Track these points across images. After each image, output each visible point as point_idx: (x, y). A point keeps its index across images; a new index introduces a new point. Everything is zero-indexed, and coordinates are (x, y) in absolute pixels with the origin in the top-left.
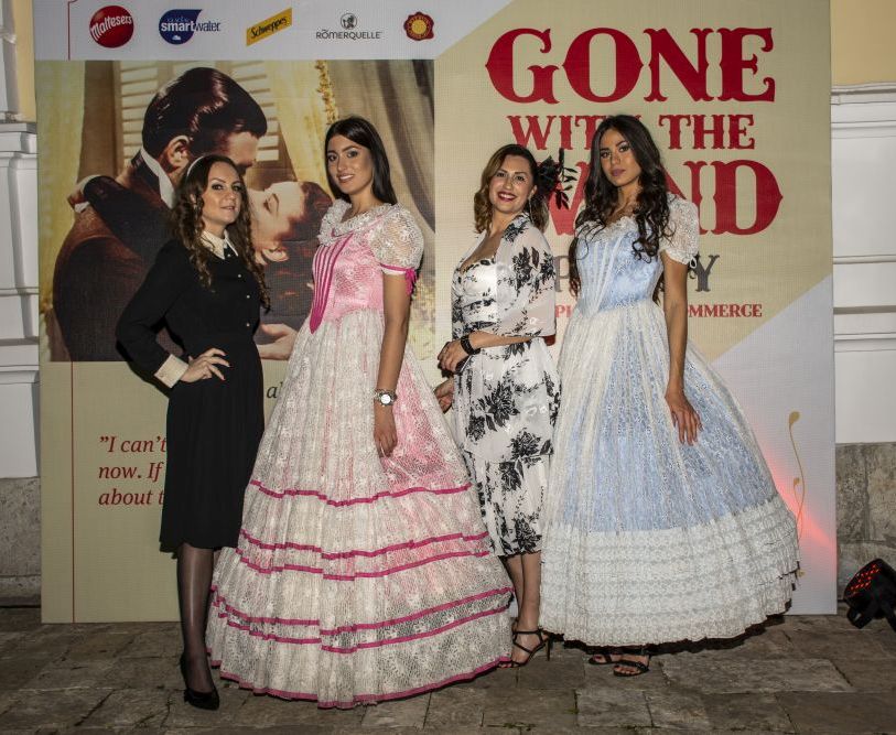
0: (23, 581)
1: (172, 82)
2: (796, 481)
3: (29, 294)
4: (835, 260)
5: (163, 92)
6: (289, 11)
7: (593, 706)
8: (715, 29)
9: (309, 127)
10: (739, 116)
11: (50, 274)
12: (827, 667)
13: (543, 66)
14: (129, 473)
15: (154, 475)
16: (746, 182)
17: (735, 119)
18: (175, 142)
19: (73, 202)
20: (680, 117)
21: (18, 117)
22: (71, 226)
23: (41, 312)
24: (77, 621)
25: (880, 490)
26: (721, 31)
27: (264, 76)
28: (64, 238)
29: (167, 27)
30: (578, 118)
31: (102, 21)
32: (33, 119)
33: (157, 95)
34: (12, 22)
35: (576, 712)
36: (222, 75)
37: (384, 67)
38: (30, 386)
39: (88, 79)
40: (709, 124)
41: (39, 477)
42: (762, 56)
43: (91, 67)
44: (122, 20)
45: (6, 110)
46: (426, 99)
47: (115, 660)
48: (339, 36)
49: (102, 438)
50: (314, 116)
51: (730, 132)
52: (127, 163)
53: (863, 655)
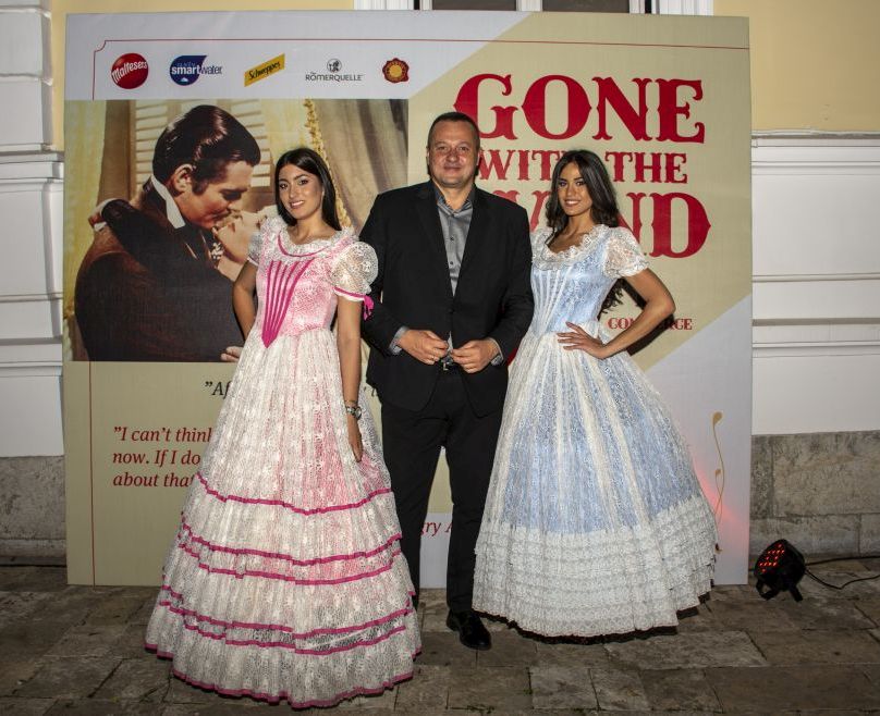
1: (180, 118)
2: (718, 472)
3: (57, 299)
4: (754, 278)
5: (171, 127)
6: (283, 57)
8: (654, 78)
10: (674, 155)
12: (744, 640)
13: (504, 106)
14: (138, 459)
15: (160, 461)
16: (679, 213)
17: (670, 157)
18: (180, 170)
19: (92, 222)
20: (623, 154)
21: (52, 148)
22: (91, 243)
24: (97, 583)
25: (783, 475)
26: (658, 81)
27: (259, 113)
29: (176, 71)
30: (534, 152)
31: (122, 66)
32: (62, 149)
33: (167, 130)
34: (50, 66)
35: (530, 692)
36: (223, 112)
37: (364, 106)
38: (58, 378)
39: (109, 116)
40: (648, 161)
42: (694, 104)
43: (111, 104)
44: (139, 66)
45: (42, 141)
46: (401, 134)
47: (127, 626)
48: (325, 78)
49: (116, 428)
51: (667, 168)
52: (139, 188)
53: (773, 627)
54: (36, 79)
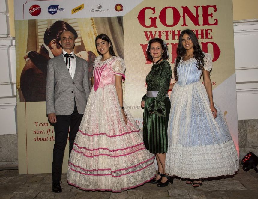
0: (13, 162)
1: (52, 25)
3: (13, 84)
4: (236, 69)
5: (49, 28)
6: (83, 5)
7: (173, 195)
8: (201, 6)
9: (89, 36)
10: (208, 30)
11: (19, 78)
12: (238, 183)
13: (153, 17)
14: (42, 132)
15: (48, 133)
17: (207, 31)
18: (53, 41)
19: (25, 58)
21: (10, 36)
22: (25, 65)
23: (17, 89)
24: (28, 173)
25: (250, 133)
26: (202, 6)
27: (76, 22)
28: (23, 68)
29: (50, 10)
30: (163, 31)
31: (33, 9)
32: (14, 36)
33: (48, 29)
34: (8, 10)
35: (169, 196)
36: (65, 22)
37: (109, 19)
38: (14, 109)
39: (29, 25)
40: (200, 32)
41: (17, 134)
42: (214, 13)
43: (30, 21)
44: (38, 9)
45: (7, 34)
46: (121, 27)
47: (40, 184)
48: (97, 11)
49: (34, 123)
50: (91, 33)
51: (206, 34)
52: (40, 47)
53: (248, 179)
54: (4, 14)
